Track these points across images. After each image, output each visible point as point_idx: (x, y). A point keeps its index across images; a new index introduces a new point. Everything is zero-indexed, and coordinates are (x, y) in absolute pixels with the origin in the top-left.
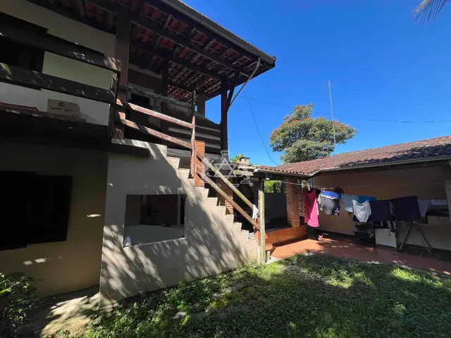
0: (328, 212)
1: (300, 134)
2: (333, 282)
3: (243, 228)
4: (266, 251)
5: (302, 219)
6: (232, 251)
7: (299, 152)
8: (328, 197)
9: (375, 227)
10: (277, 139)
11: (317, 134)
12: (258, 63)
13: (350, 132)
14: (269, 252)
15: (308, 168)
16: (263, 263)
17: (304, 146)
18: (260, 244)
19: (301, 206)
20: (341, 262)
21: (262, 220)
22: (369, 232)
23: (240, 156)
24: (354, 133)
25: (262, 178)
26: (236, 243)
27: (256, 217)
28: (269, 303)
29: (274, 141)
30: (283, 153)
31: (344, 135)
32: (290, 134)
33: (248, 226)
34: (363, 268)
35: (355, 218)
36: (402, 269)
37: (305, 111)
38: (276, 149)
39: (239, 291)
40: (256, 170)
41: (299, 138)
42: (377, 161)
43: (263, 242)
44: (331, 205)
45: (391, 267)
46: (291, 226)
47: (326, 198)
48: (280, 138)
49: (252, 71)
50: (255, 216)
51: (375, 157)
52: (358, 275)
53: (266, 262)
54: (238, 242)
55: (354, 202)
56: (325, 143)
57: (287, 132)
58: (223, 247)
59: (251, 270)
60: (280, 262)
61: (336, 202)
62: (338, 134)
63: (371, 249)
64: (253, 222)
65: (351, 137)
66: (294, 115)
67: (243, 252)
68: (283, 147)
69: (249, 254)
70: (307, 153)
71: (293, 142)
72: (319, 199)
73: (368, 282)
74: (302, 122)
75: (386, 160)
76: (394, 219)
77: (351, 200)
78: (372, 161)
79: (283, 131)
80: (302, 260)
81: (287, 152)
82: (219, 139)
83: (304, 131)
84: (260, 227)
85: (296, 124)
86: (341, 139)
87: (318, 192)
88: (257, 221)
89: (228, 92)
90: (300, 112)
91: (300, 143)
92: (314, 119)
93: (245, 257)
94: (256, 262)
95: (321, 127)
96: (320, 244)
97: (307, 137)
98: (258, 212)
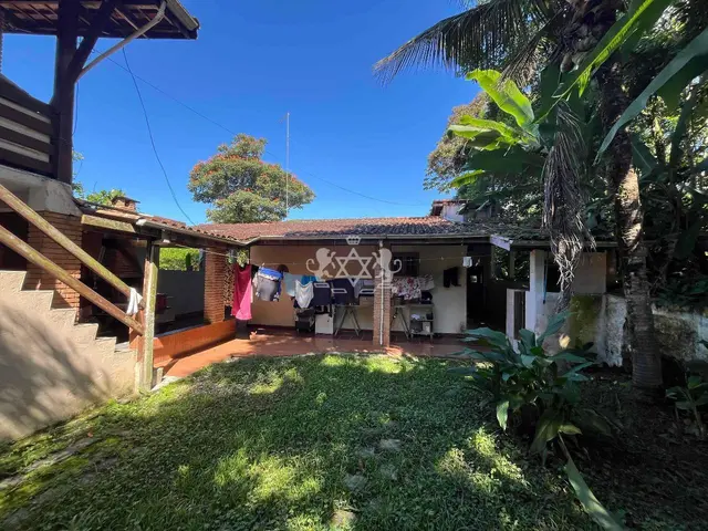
0: (266, 298)
1: (243, 180)
2: (258, 389)
3: (101, 333)
4: (155, 370)
5: (228, 310)
6: (67, 382)
7: (239, 210)
8: (267, 277)
9: (317, 313)
10: (204, 179)
11: (268, 187)
12: (161, 14)
13: (308, 195)
14: (160, 370)
15: (243, 233)
16: (147, 389)
17: (247, 201)
18: (140, 358)
19: (228, 290)
20: (271, 361)
21: (149, 315)
22: (310, 320)
23: (113, 193)
24: (312, 197)
25: (154, 239)
26: (79, 364)
27: (136, 310)
28: (143, 452)
29: (197, 183)
30: (213, 207)
31: (301, 198)
32: (226, 178)
33: (115, 329)
34: (296, 363)
35: (296, 305)
36: (332, 355)
37: (253, 146)
38: (199, 198)
39: (79, 453)
40: (141, 222)
41: (242, 186)
42: (325, 233)
43: (148, 354)
44: (271, 287)
45: (324, 355)
46: (208, 323)
47: (264, 279)
48: (208, 180)
49: (145, 22)
50: (132, 307)
51: (325, 229)
52: (290, 373)
53: (152, 387)
54: (87, 361)
55: (298, 283)
56: (276, 203)
57: (221, 172)
58: (39, 379)
59: (117, 409)
60: (181, 382)
61: (277, 283)
62: (295, 195)
63: (309, 340)
64: (127, 321)
65: (308, 202)
66: (235, 147)
67: (99, 379)
68: (213, 197)
69: (114, 379)
70: (251, 213)
71: (230, 191)
72: (255, 280)
73: (298, 378)
74: (247, 163)
75: (333, 233)
76: (333, 302)
77: (294, 280)
78: (319, 233)
79: (215, 169)
80: (220, 369)
81: (220, 205)
82: (45, 139)
83: (250, 178)
84: (143, 329)
85: (237, 163)
86: (296, 202)
87: (255, 269)
88: (138, 318)
89: (80, 39)
90: (245, 145)
91: (242, 194)
92: (265, 163)
93: (104, 388)
94: (131, 391)
95: (274, 178)
96: (251, 343)
97: (252, 187)
98: (141, 303)
